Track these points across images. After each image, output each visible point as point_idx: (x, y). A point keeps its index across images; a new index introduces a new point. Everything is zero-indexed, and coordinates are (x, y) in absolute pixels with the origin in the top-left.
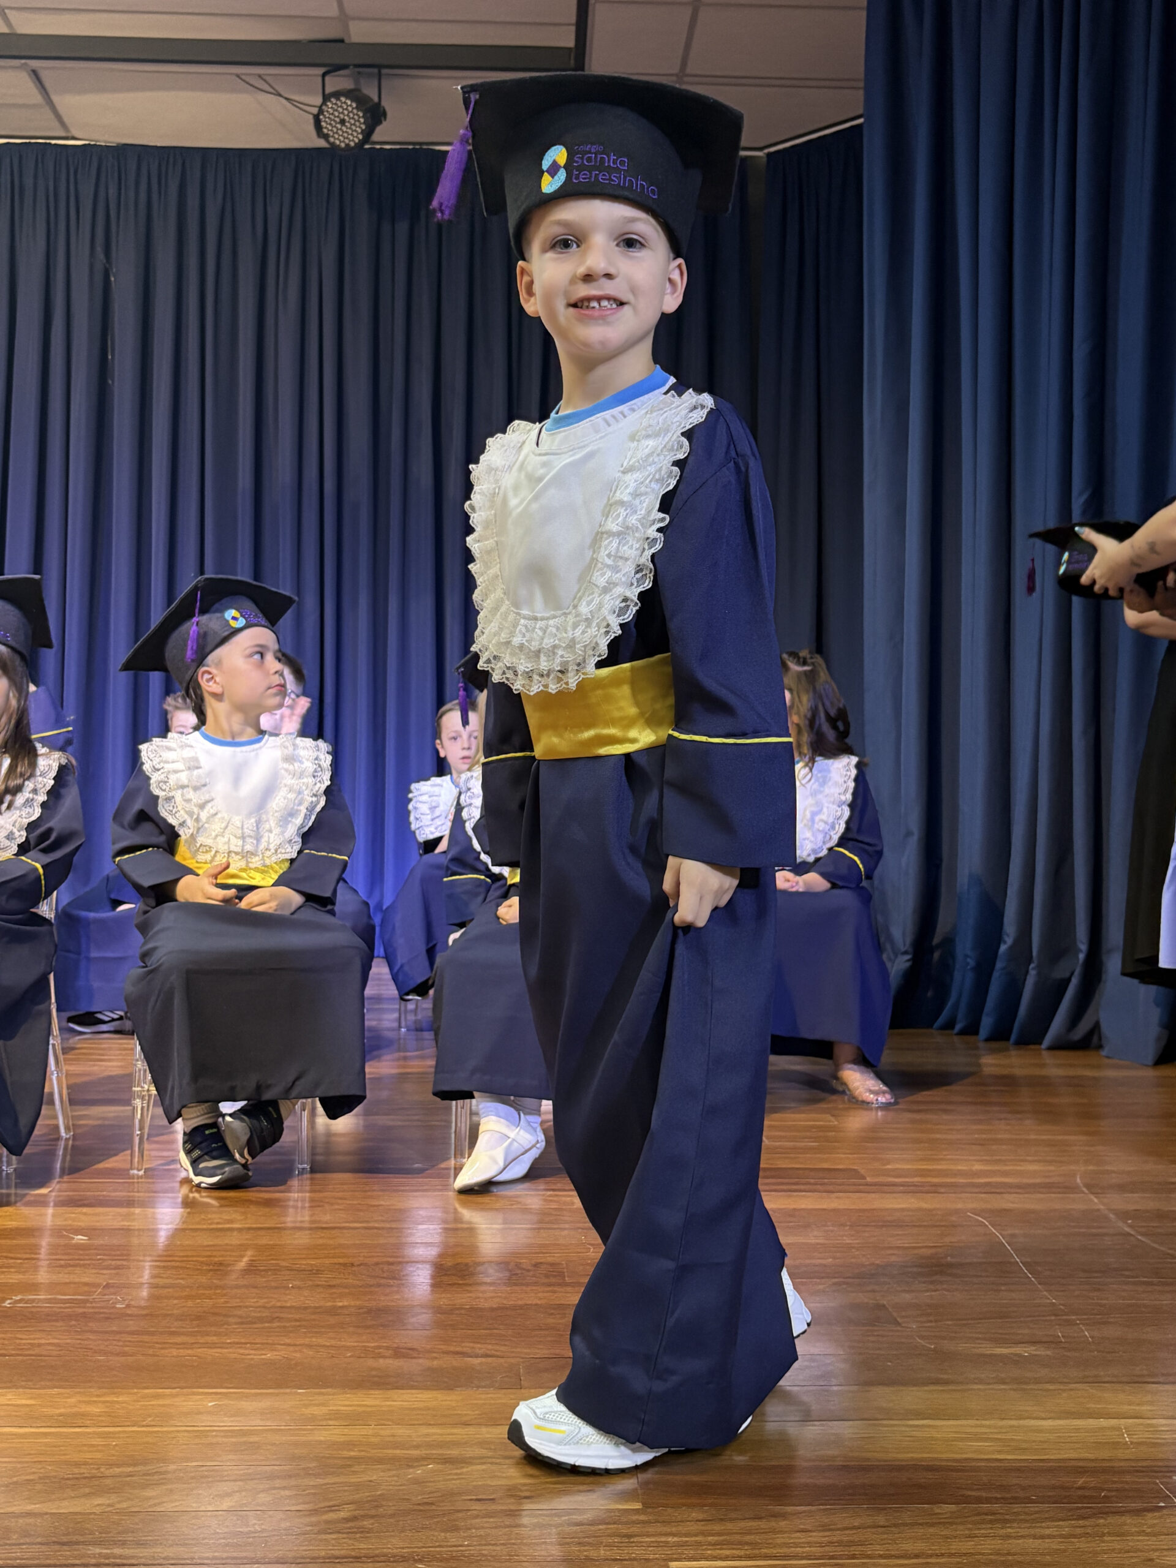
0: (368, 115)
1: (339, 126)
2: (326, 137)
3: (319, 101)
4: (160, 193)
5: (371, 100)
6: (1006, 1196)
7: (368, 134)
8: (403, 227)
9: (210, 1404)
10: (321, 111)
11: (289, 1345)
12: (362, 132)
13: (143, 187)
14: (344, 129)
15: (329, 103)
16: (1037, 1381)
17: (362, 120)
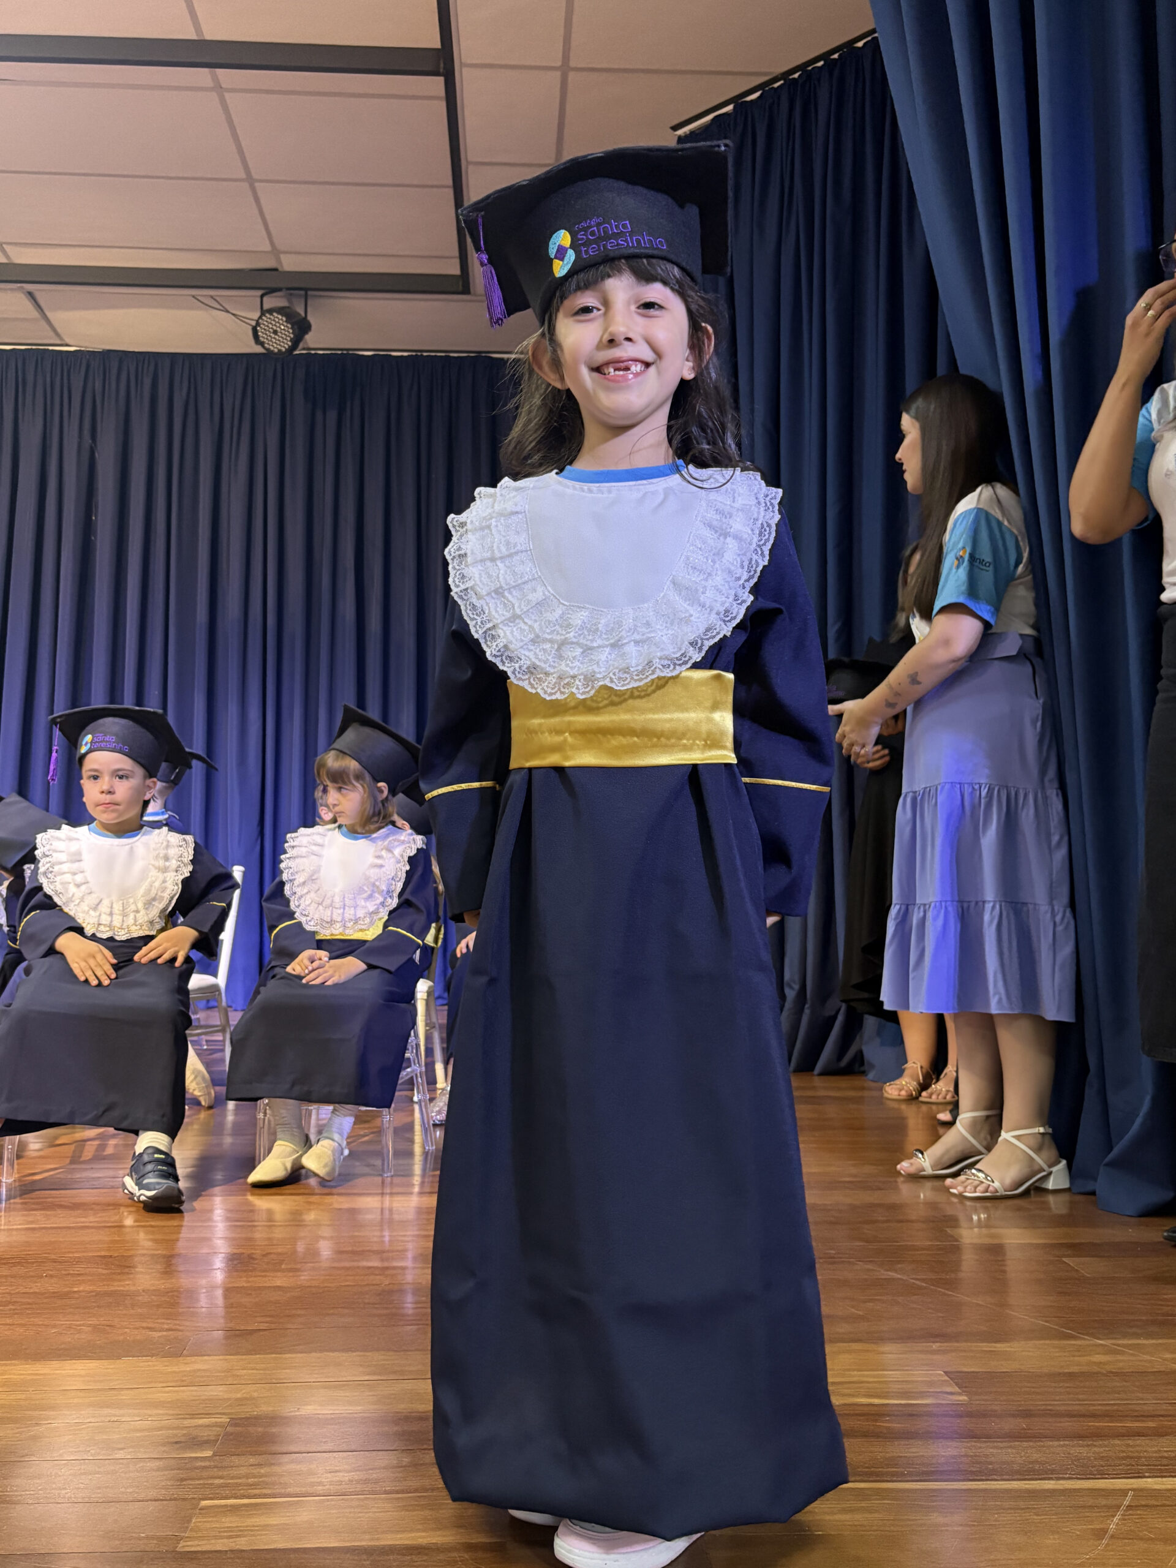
0: (296, 327)
1: (273, 336)
2: (262, 344)
5: (299, 314)
7: (296, 342)
8: (332, 416)
10: (258, 324)
12: (291, 341)
13: (124, 377)
14: (277, 338)
15: (264, 318)
17: (291, 331)
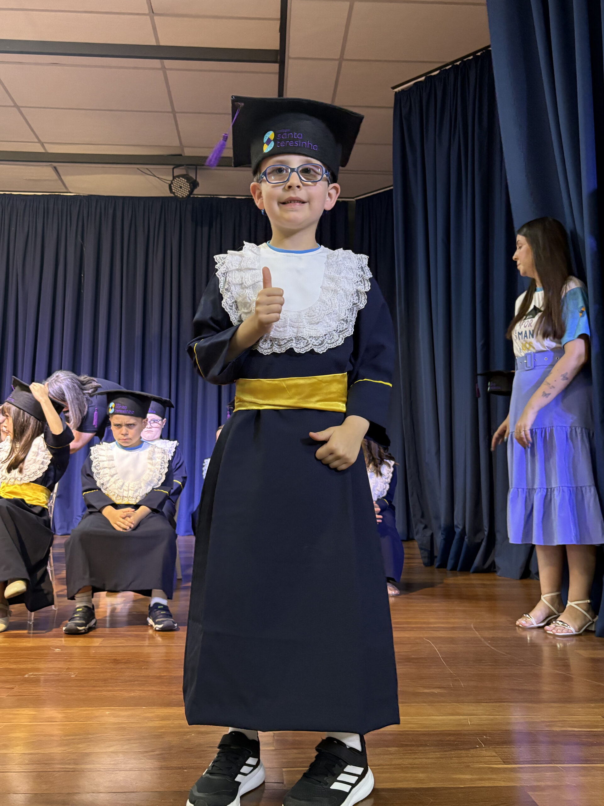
0: (191, 185)
1: (179, 189)
2: (174, 193)
3: (171, 178)
4: (105, 215)
5: (192, 178)
6: (441, 632)
7: (191, 192)
9: (107, 713)
10: (172, 183)
11: (141, 690)
12: (189, 192)
13: (98, 211)
14: (181, 190)
15: (175, 180)
16: (439, 702)
17: (189, 187)
